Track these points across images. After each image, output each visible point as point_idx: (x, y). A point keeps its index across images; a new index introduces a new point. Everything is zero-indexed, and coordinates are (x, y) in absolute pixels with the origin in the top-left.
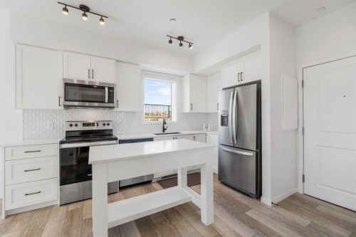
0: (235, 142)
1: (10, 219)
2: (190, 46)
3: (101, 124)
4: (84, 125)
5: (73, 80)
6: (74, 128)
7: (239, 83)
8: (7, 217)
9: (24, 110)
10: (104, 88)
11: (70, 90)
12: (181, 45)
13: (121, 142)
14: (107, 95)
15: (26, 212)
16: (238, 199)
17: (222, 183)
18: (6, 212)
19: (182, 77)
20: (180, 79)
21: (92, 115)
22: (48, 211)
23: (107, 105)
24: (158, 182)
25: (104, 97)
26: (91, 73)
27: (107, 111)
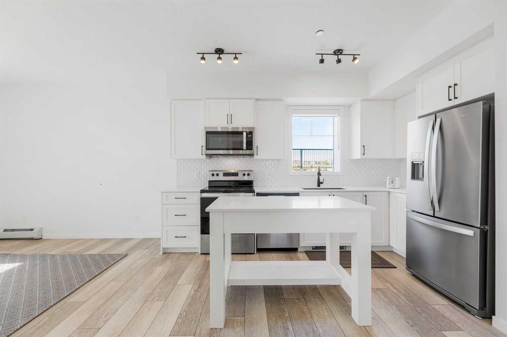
0: (437, 209)
1: (165, 255)
2: (355, 59)
3: (240, 175)
4: (226, 174)
5: (217, 128)
6: (215, 178)
7: (452, 104)
8: (164, 253)
9: (178, 160)
10: (241, 133)
11: (210, 138)
12: (339, 61)
13: (259, 194)
14: (245, 141)
15: (176, 253)
16: (437, 307)
17: (414, 276)
18: (163, 249)
19: (350, 106)
20: (345, 111)
21: (233, 164)
22: (191, 256)
23: (244, 152)
24: (306, 252)
25: (242, 142)
26: (230, 118)
27: (247, 159)
